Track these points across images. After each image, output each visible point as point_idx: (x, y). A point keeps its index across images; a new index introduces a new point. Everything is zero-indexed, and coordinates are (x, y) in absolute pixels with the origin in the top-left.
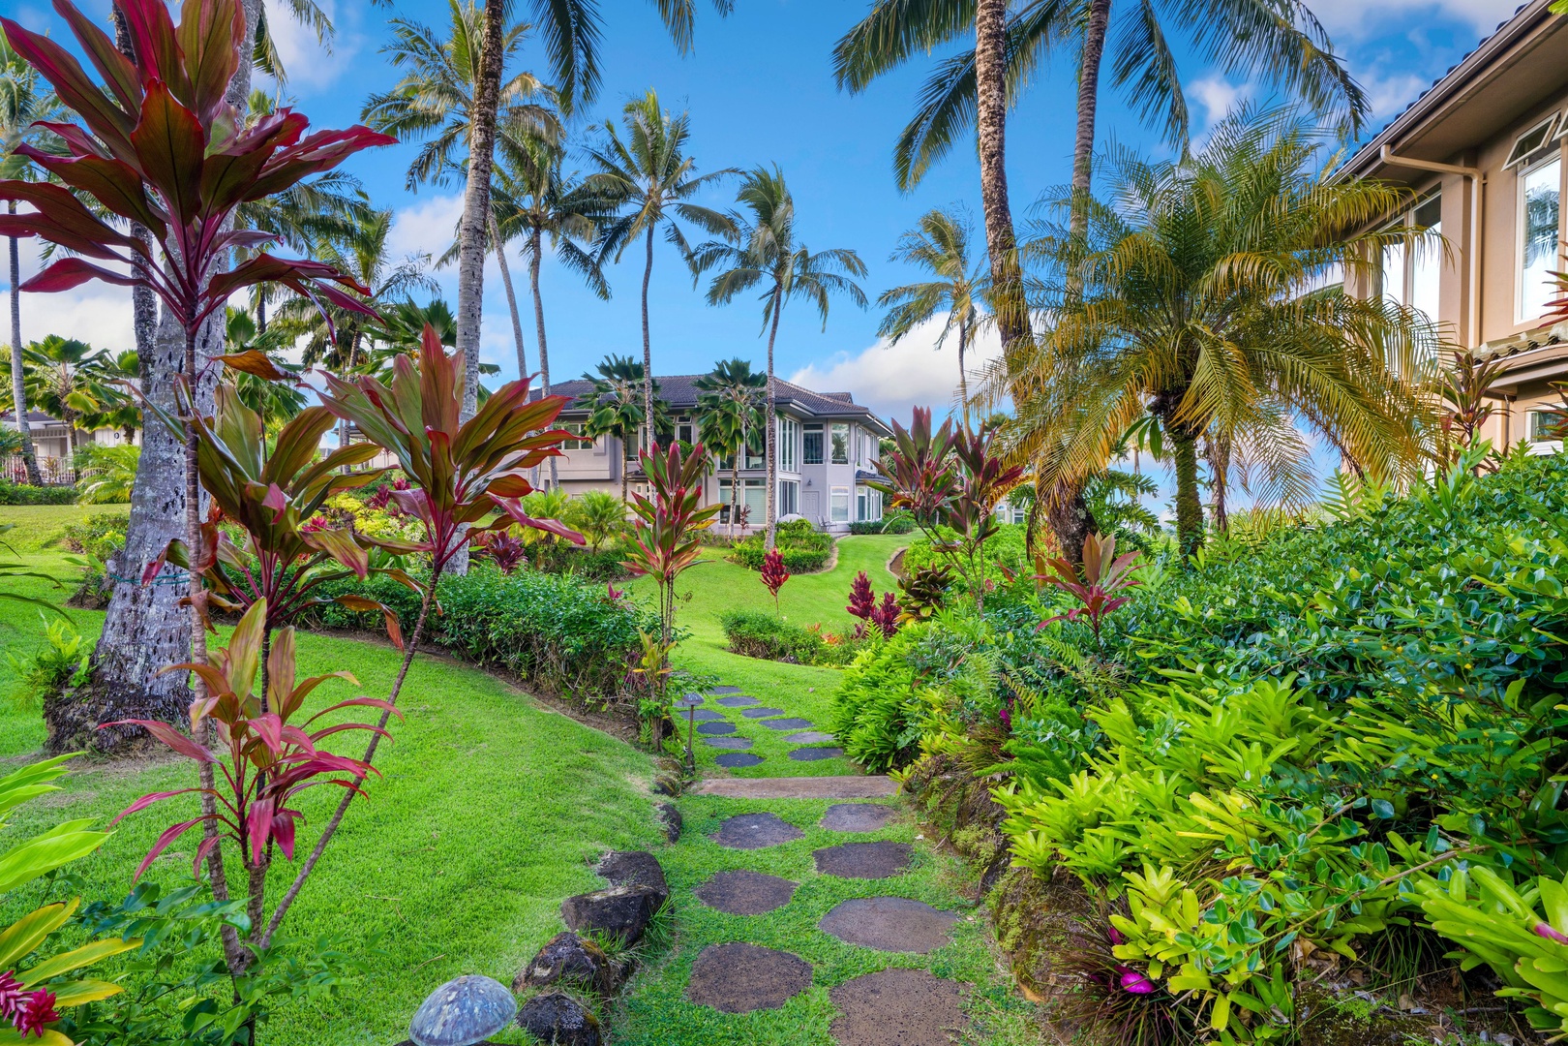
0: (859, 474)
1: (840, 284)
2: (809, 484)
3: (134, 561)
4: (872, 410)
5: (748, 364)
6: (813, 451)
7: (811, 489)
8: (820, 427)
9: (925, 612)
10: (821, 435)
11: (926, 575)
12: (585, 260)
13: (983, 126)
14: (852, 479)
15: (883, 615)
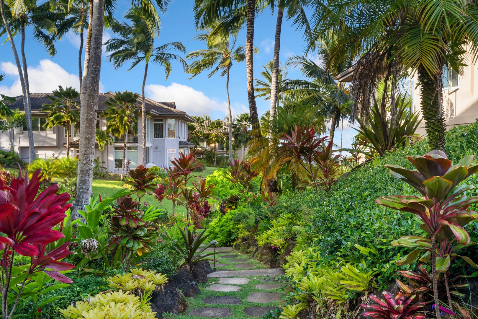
0: (181, 143)
1: (175, 57)
2: (157, 148)
3: (81, 201)
4: (187, 113)
5: (132, 92)
6: (159, 132)
7: (158, 150)
8: (162, 120)
9: (233, 207)
10: (162, 124)
11: (233, 197)
12: (46, 38)
13: (248, 74)
14: (177, 145)
15: (204, 210)
